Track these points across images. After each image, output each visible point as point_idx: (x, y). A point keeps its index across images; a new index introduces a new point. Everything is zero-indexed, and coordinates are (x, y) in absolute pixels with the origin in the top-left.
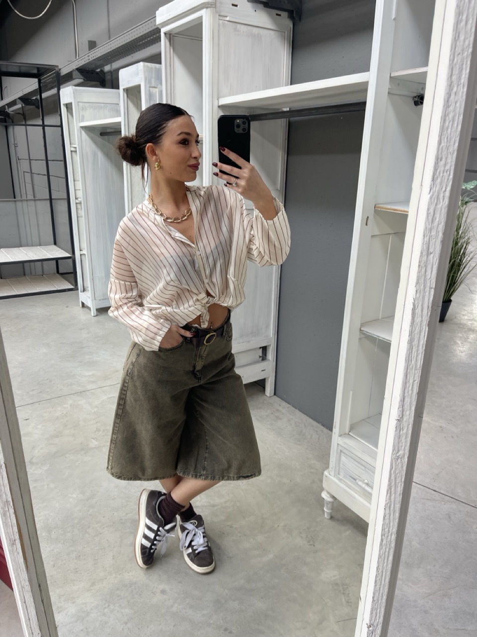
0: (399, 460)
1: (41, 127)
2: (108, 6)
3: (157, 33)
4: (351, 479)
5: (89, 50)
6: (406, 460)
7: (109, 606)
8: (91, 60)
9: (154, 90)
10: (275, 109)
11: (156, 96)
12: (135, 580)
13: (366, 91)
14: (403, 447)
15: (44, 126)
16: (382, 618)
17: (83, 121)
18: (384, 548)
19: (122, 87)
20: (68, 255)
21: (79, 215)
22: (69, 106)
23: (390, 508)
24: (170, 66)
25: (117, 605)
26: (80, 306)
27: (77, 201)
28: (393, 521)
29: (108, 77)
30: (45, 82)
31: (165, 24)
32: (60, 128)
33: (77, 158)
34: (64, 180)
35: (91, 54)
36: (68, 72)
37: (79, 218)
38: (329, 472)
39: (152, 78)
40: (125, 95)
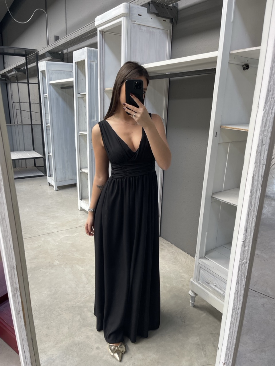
0: (244, 265)
1: (27, 84)
2: (66, 16)
3: (95, 31)
4: (206, 283)
5: (55, 41)
6: (248, 265)
7: (66, 356)
8: (56, 46)
9: (92, 63)
10: (161, 73)
11: (94, 66)
12: (81, 341)
13: (216, 62)
14: (246, 258)
15: (28, 83)
16: (232, 359)
17: (51, 80)
18: (234, 317)
19: (74, 62)
20: (41, 156)
21: (48, 134)
22: (43, 72)
23: (238, 293)
24: (103, 49)
25: (71, 356)
26: (47, 185)
27: (47, 126)
28: (240, 301)
29: (65, 56)
30: (29, 59)
31: (100, 25)
32: (37, 85)
33: (48, 101)
34: (40, 114)
35: (56, 43)
36: (43, 53)
37: (48, 135)
38: (193, 279)
39: (92, 56)
40: (76, 65)
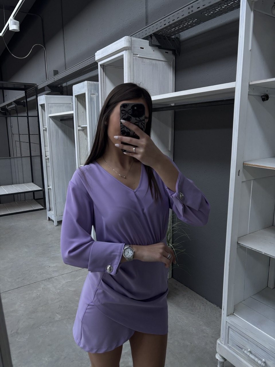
1: (26, 117)
2: (64, 51)
3: (96, 65)
5: (54, 76)
8: (56, 80)
9: (93, 96)
10: (167, 105)
11: (95, 98)
17: (51, 113)
19: (74, 95)
22: (43, 106)
24: (104, 82)
26: (47, 219)
27: (46, 158)
29: (65, 90)
30: (28, 93)
31: (101, 60)
32: (37, 117)
33: (47, 134)
34: (39, 145)
36: (42, 87)
37: (47, 167)
38: (221, 341)
39: (92, 89)
40: (76, 99)
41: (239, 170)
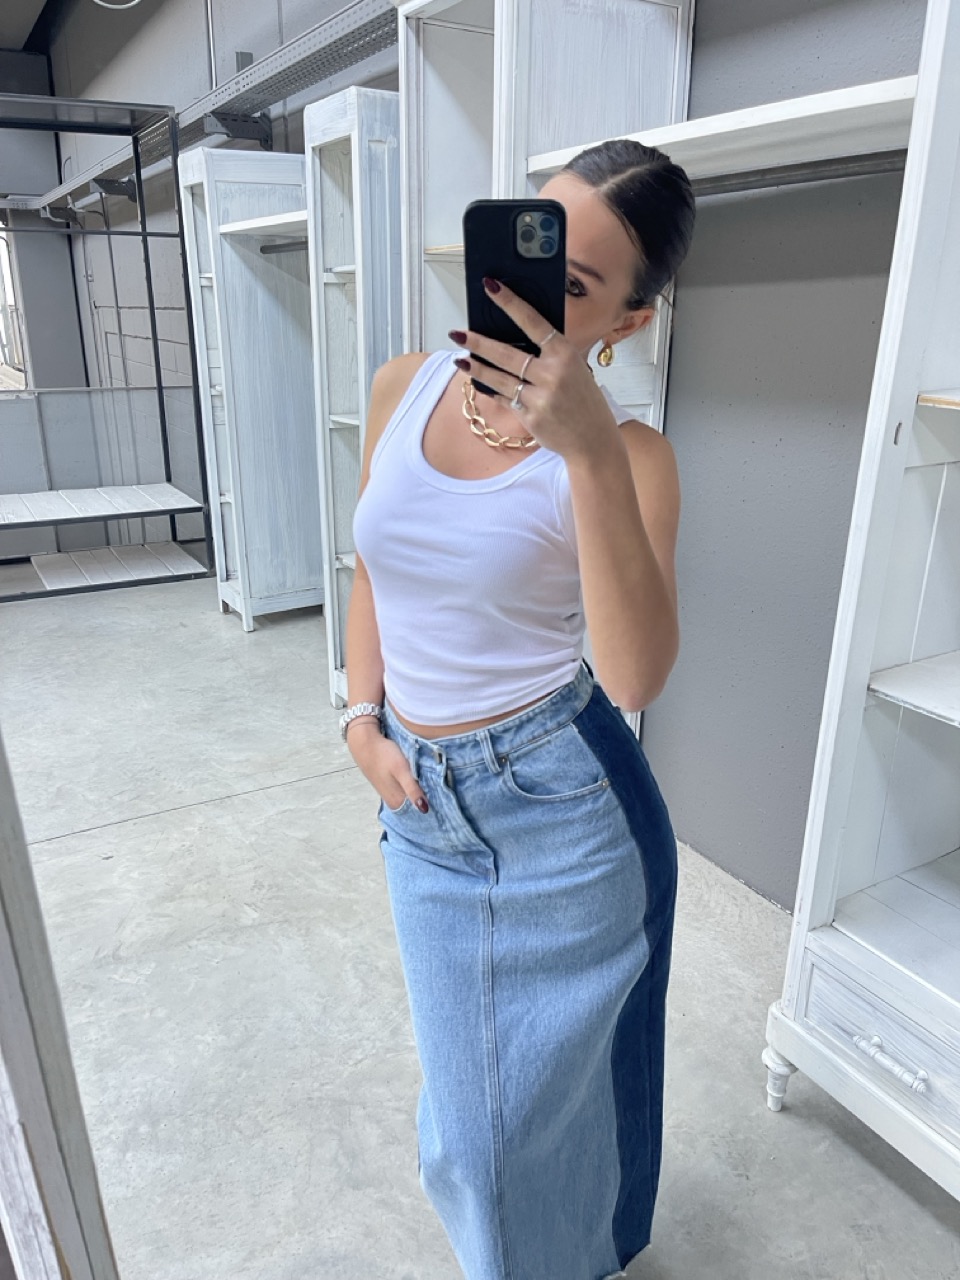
1: (141, 238)
5: (238, 71)
8: (243, 90)
9: (377, 148)
11: (383, 160)
12: (343, 1248)
15: (145, 235)
17: (225, 221)
19: (309, 146)
20: (197, 504)
21: (218, 422)
22: (196, 191)
24: (418, 90)
26: (219, 608)
27: (214, 393)
29: (278, 129)
30: (146, 144)
32: (178, 239)
33: (215, 302)
34: (187, 348)
35: (240, 78)
36: (193, 120)
37: (218, 426)
38: (782, 1009)
39: (376, 120)
40: (317, 161)
41: (900, 424)
